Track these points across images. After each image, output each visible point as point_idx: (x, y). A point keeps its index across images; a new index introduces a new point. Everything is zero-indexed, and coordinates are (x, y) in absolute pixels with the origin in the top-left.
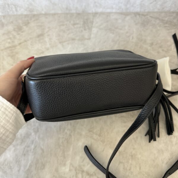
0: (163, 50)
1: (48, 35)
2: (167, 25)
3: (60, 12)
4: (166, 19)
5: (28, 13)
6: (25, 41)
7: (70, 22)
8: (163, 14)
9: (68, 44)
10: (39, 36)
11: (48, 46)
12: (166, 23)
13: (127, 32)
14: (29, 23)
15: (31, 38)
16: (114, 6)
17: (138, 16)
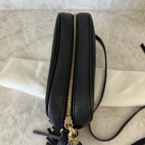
0: (134, 47)
1: (27, 31)
2: (135, 23)
3: (36, 8)
4: (134, 17)
5: (5, 9)
6: (4, 37)
7: (47, 18)
8: (130, 12)
9: (47, 40)
10: (17, 32)
11: (28, 42)
12: (134, 21)
13: (101, 29)
14: (6, 19)
15: (10, 35)
16: (88, 4)
17: (109, 14)
